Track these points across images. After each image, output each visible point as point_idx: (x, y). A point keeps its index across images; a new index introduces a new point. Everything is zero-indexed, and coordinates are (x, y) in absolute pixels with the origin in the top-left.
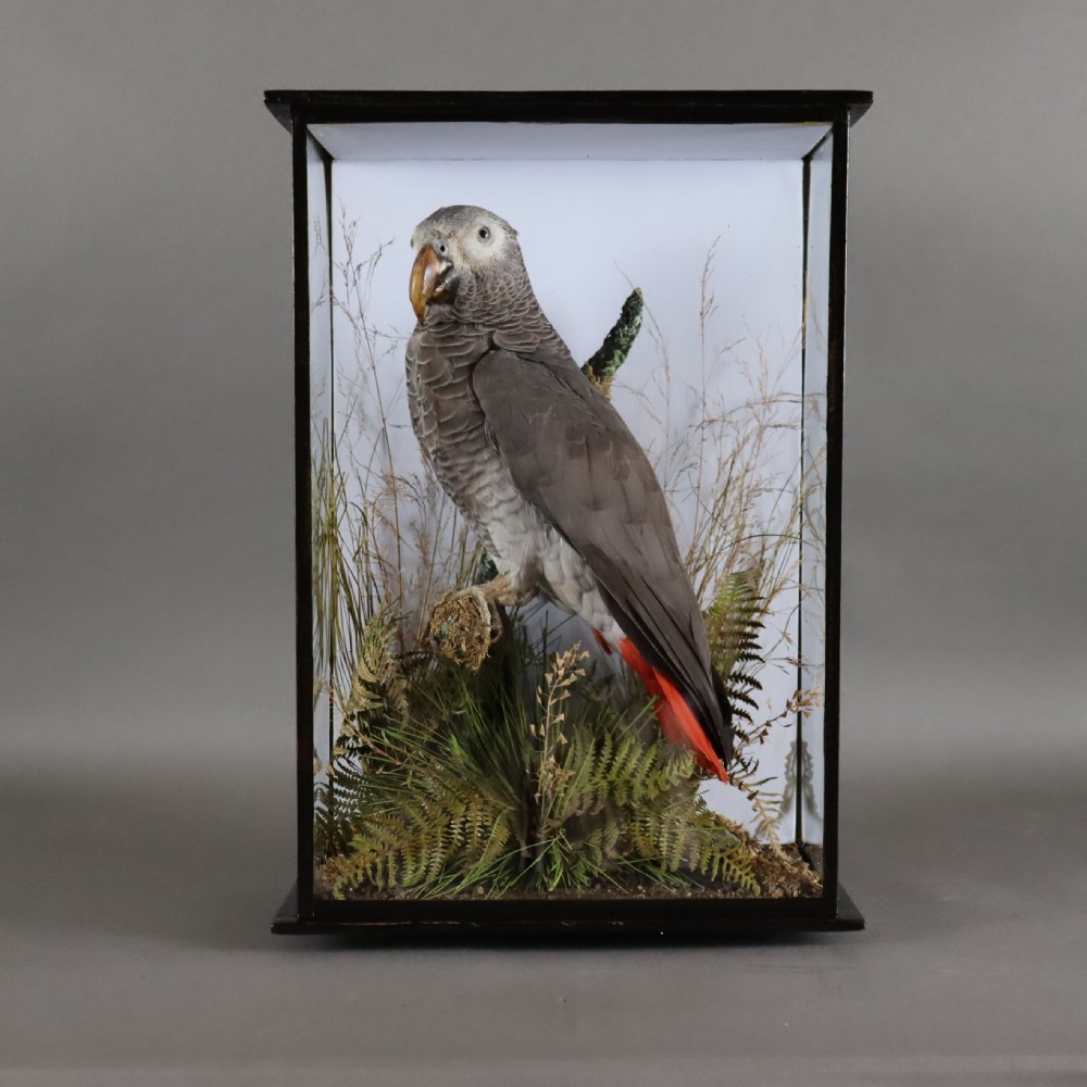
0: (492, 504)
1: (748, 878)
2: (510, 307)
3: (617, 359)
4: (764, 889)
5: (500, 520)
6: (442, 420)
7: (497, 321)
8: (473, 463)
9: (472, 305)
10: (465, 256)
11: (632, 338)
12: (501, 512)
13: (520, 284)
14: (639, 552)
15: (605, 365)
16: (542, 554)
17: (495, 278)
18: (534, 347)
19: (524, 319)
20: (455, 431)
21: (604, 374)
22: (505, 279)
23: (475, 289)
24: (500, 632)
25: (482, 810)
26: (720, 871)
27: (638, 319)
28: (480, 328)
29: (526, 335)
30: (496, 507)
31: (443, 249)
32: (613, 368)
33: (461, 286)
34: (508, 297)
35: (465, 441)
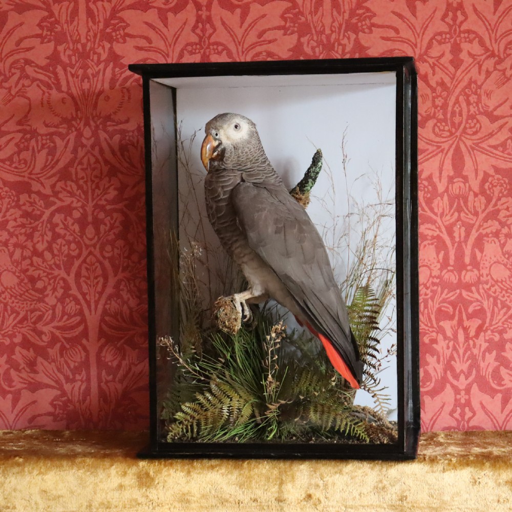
0: (242, 255)
1: (363, 434)
2: (251, 161)
3: (310, 183)
4: (371, 440)
6: (219, 215)
7: (244, 168)
9: (232, 161)
10: (228, 138)
11: (318, 173)
13: (257, 149)
14: (310, 278)
15: (305, 186)
17: (243, 148)
18: (262, 180)
19: (258, 166)
20: (224, 221)
21: (305, 191)
22: (248, 148)
23: (233, 153)
24: (248, 316)
25: (238, 401)
26: (350, 430)
27: (320, 164)
28: (236, 172)
29: (258, 174)
31: (217, 135)
32: (309, 188)
33: (226, 152)
34: (250, 156)
35: (228, 226)
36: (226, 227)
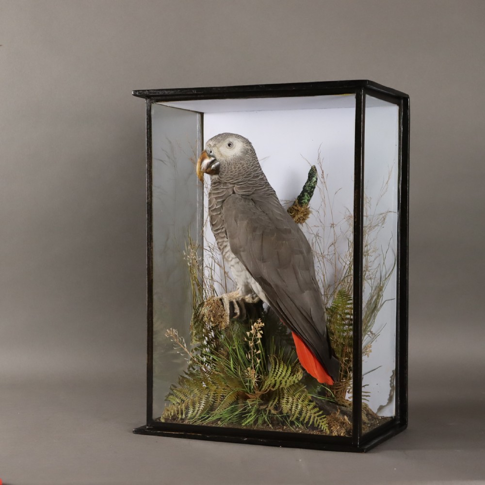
0: (230, 259)
1: (325, 426)
2: (243, 175)
4: (331, 432)
5: (233, 266)
6: (213, 224)
7: (236, 181)
8: (223, 242)
9: (226, 175)
10: (221, 155)
11: (314, 188)
12: (233, 263)
13: (249, 165)
15: (302, 199)
16: (249, 281)
17: (236, 164)
18: (251, 192)
19: (249, 180)
20: (217, 228)
21: (302, 203)
22: (241, 164)
23: (227, 168)
24: (238, 314)
25: (224, 389)
26: (313, 422)
27: (315, 179)
28: (229, 184)
29: (248, 187)
30: (231, 260)
31: (211, 152)
32: (307, 201)
33: (221, 167)
34: (242, 171)
36: (218, 234)
